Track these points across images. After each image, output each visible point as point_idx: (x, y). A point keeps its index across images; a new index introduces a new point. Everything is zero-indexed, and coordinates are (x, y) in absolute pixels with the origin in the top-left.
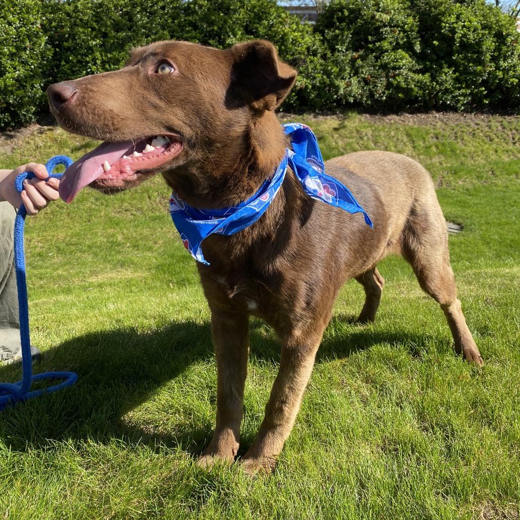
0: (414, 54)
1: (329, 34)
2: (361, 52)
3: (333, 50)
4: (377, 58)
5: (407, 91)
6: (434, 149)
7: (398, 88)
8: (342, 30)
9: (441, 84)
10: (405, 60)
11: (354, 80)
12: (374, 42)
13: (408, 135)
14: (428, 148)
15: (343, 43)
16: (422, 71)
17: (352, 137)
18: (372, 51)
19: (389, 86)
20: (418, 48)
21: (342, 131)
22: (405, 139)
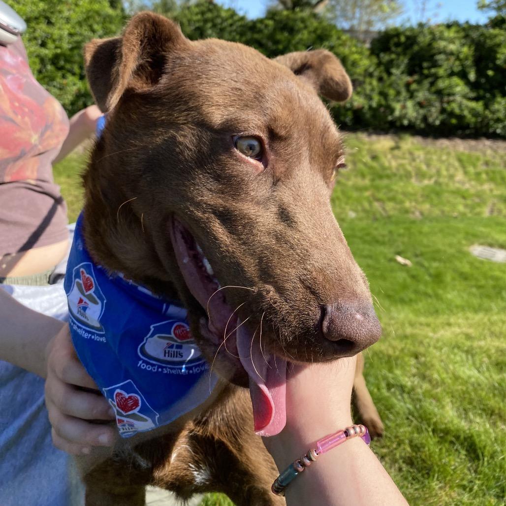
0: (468, 83)
1: (385, 57)
2: (416, 77)
3: (389, 74)
4: (432, 84)
5: (460, 118)
6: (484, 176)
7: (452, 114)
8: (398, 55)
9: (493, 113)
10: (460, 88)
11: (410, 104)
12: (429, 68)
13: (460, 160)
14: (478, 174)
15: (398, 67)
16: (476, 99)
17: (404, 158)
18: (427, 77)
19: (443, 111)
20: (472, 76)
21: (396, 152)
22: (457, 164)
